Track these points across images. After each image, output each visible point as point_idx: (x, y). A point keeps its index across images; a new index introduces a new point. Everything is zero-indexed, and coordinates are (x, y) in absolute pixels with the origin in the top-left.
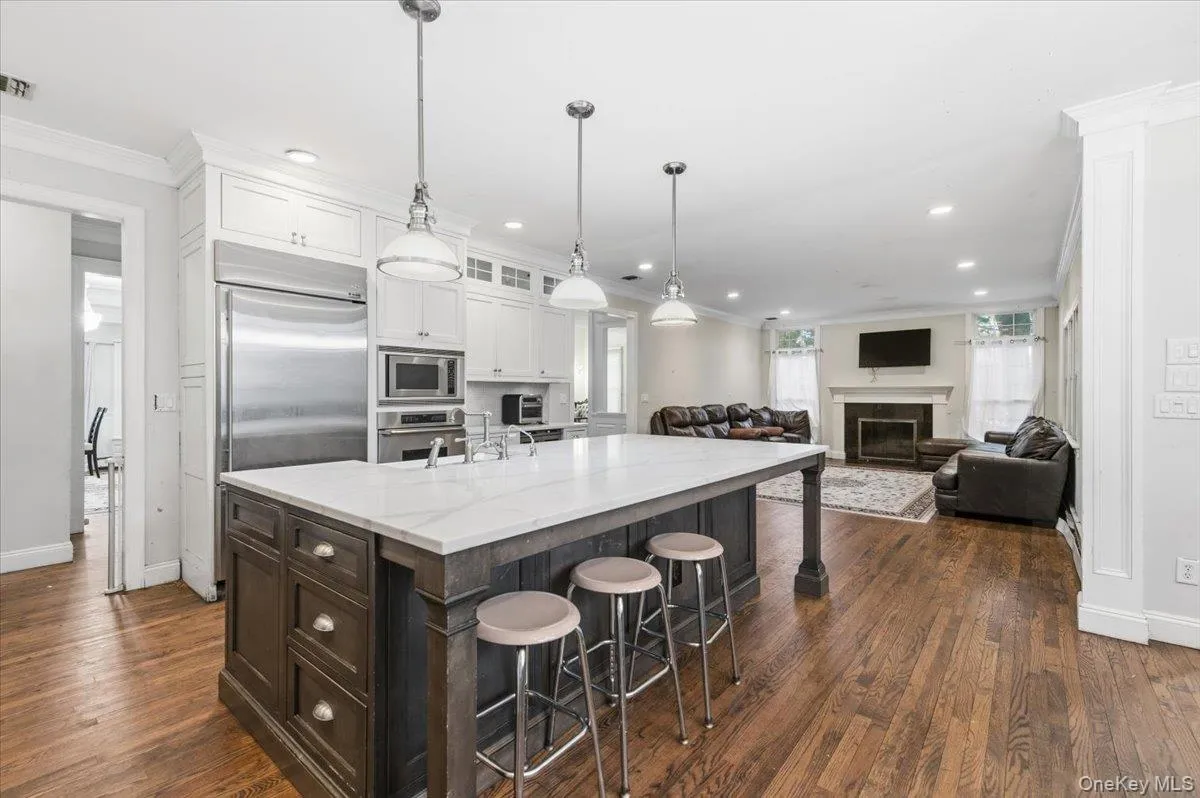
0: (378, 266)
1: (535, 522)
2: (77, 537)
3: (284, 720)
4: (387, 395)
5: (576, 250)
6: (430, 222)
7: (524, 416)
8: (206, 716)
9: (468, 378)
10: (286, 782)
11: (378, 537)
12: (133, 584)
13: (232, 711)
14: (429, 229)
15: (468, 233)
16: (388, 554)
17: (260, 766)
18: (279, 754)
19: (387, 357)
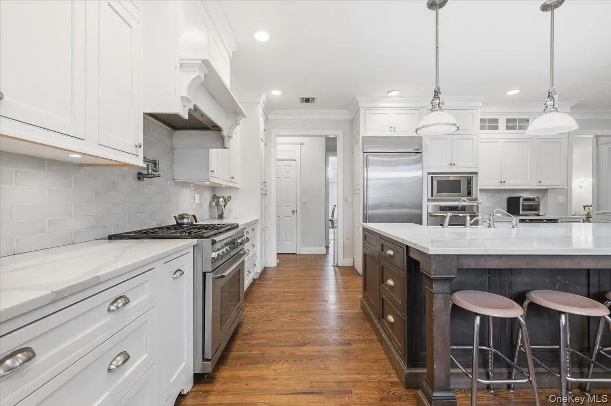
0: (416, 132)
1: (486, 250)
2: (327, 247)
3: (379, 320)
4: (432, 196)
5: (549, 96)
6: (441, 105)
7: (523, 210)
8: (356, 311)
9: (479, 187)
10: (379, 343)
11: (408, 247)
12: (340, 265)
13: (364, 313)
14: (441, 109)
15: (480, 104)
16: (412, 255)
17: (371, 334)
18: (378, 333)
19: (432, 177)
